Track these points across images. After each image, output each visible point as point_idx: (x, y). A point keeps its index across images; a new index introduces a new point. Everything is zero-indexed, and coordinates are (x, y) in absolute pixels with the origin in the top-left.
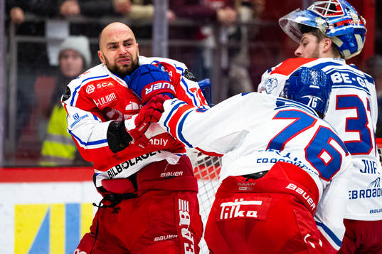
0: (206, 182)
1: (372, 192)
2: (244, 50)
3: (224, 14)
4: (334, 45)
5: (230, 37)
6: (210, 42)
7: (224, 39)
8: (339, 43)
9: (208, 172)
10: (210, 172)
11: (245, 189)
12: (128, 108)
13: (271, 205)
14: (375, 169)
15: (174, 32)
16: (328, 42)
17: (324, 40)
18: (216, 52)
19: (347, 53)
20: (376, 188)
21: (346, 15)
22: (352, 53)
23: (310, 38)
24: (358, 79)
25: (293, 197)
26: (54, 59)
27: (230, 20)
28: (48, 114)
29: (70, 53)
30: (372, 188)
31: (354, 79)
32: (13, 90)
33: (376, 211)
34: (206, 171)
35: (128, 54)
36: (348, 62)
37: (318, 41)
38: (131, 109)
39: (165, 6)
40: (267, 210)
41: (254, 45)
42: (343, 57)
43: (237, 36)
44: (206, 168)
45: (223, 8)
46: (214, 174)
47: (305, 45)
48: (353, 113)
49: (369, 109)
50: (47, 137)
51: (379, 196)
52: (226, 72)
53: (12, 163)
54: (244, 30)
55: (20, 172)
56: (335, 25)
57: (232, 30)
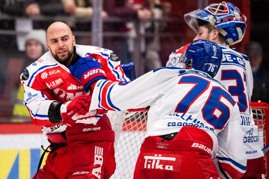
0: (130, 133)
1: (247, 139)
2: (157, 39)
3: (143, 13)
4: (220, 35)
5: (147, 30)
6: (133, 34)
7: (142, 31)
8: (225, 33)
9: (132, 126)
10: (133, 126)
11: (162, 147)
12: (69, 88)
13: (182, 161)
14: (249, 122)
15: (107, 26)
16: (216, 32)
17: (213, 31)
18: (137, 40)
19: (230, 40)
20: (250, 136)
21: (230, 13)
22: (234, 41)
23: (204, 30)
24: (238, 58)
25: (198, 153)
27: (147, 17)
30: (248, 136)
31: (234, 59)
33: (250, 153)
34: (130, 125)
35: (65, 47)
36: (231, 47)
37: (209, 32)
38: (71, 89)
39: (100, 8)
40: (180, 165)
41: (164, 35)
42: (227, 44)
43: (151, 29)
44: (131, 123)
45: (142, 9)
46: (136, 127)
47: (200, 34)
48: (233, 83)
49: (245, 80)
51: (252, 142)
52: (144, 55)
54: (157, 25)
56: (222, 21)
57: (148, 25)
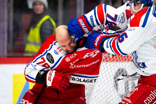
26: (30, 6)
28: (28, 32)
29: (38, 3)
32: (11, 20)
50: (28, 42)
53: (11, 55)
55: (15, 59)
